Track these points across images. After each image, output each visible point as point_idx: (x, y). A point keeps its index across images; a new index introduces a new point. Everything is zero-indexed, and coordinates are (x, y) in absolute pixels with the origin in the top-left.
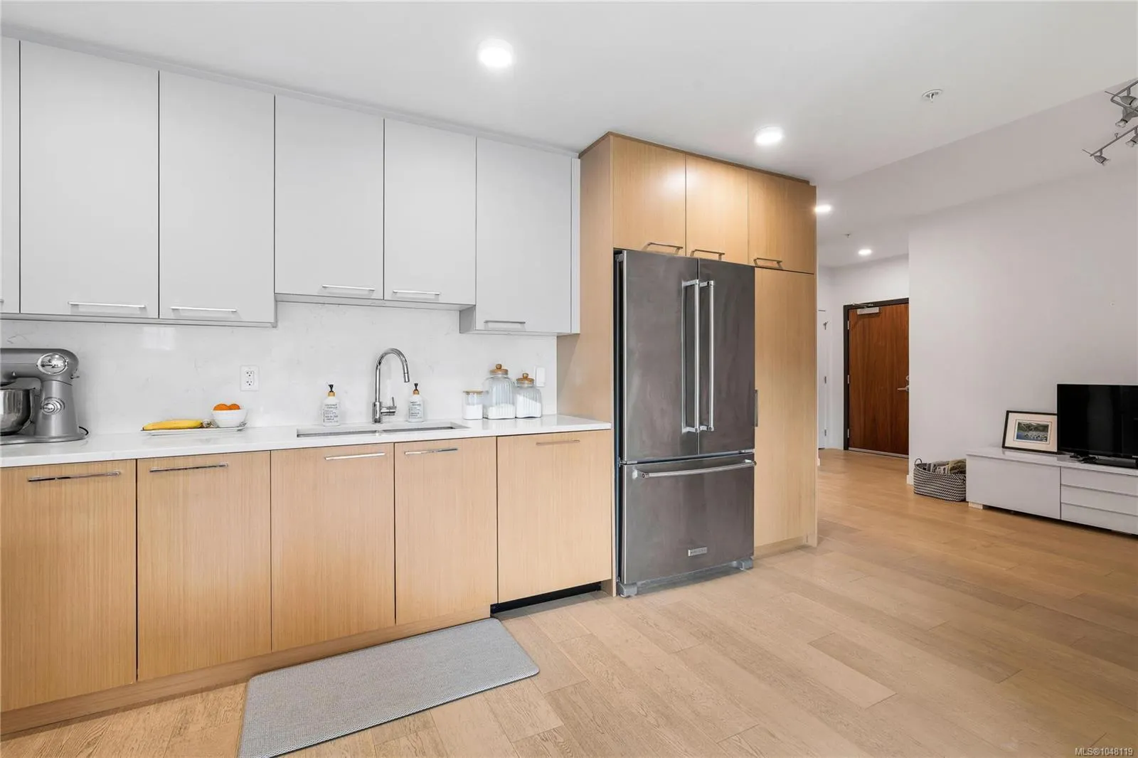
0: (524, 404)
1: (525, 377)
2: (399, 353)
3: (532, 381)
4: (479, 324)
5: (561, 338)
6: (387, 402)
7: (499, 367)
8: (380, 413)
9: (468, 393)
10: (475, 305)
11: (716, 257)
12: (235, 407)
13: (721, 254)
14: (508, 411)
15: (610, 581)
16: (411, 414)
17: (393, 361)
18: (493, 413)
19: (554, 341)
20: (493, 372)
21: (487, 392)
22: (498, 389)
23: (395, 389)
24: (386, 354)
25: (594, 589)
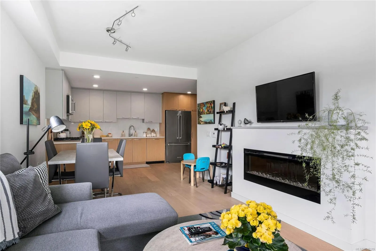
0: (153, 134)
1: (153, 130)
2: (133, 126)
3: (150, 129)
4: (145, 122)
5: (160, 123)
6: (131, 134)
7: (149, 128)
8: (130, 135)
9: (144, 132)
10: (144, 119)
11: (184, 110)
12: (111, 134)
13: (185, 110)
14: (150, 135)
15: (165, 161)
16: (135, 135)
17: (132, 127)
18: (148, 135)
19: (159, 124)
20: (148, 129)
21: (147, 132)
22: (149, 132)
23: (132, 131)
24: (131, 126)
25: (162, 162)
